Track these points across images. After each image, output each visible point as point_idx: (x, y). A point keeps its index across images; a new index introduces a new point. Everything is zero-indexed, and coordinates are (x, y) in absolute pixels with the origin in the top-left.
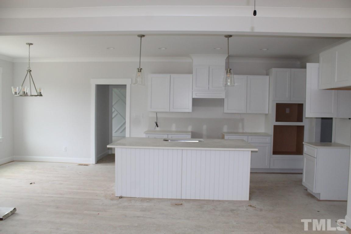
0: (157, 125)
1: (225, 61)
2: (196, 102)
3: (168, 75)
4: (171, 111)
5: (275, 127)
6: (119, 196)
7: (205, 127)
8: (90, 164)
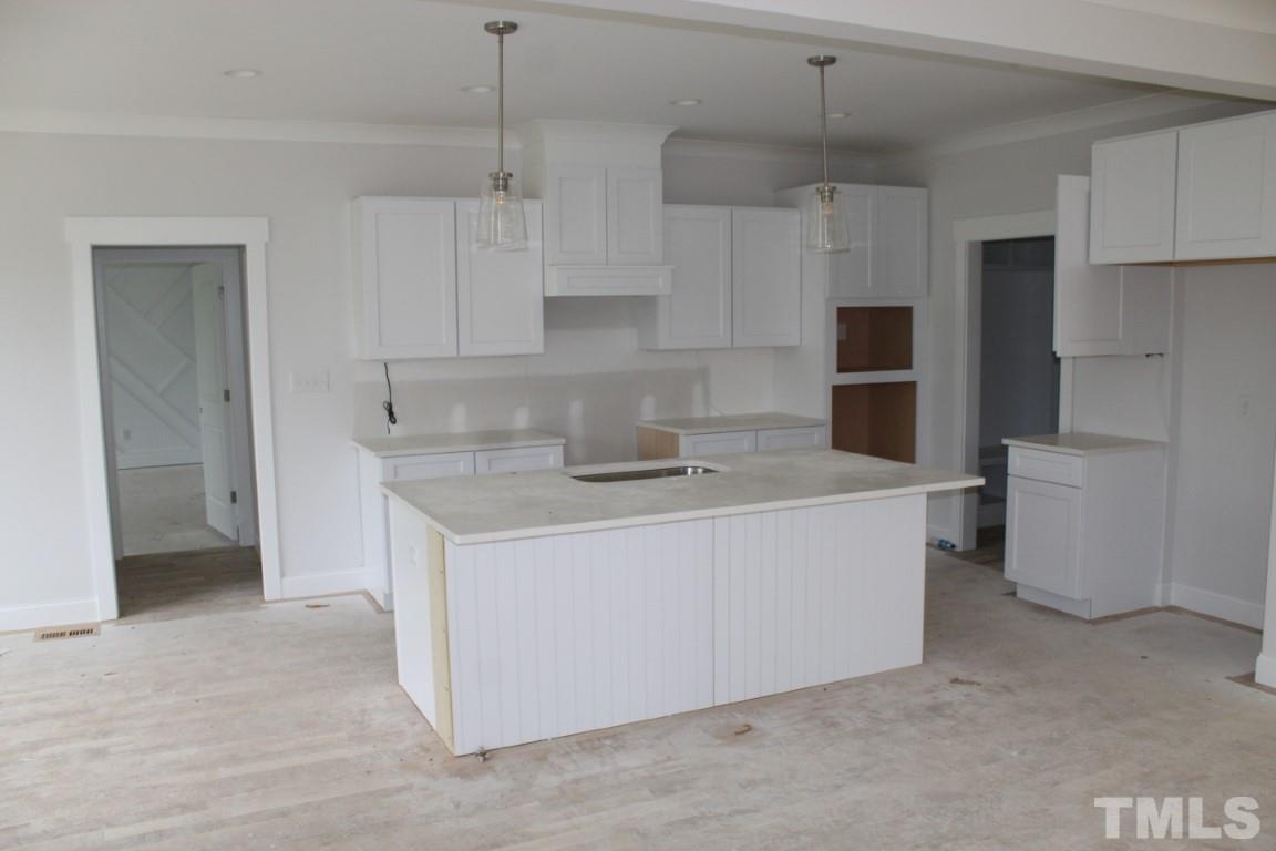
0: (391, 414)
1: (660, 150)
2: (559, 312)
3: (446, 205)
4: (462, 353)
5: (838, 391)
6: (472, 748)
7: (576, 410)
8: (98, 625)
